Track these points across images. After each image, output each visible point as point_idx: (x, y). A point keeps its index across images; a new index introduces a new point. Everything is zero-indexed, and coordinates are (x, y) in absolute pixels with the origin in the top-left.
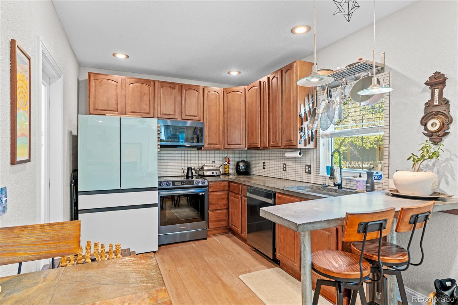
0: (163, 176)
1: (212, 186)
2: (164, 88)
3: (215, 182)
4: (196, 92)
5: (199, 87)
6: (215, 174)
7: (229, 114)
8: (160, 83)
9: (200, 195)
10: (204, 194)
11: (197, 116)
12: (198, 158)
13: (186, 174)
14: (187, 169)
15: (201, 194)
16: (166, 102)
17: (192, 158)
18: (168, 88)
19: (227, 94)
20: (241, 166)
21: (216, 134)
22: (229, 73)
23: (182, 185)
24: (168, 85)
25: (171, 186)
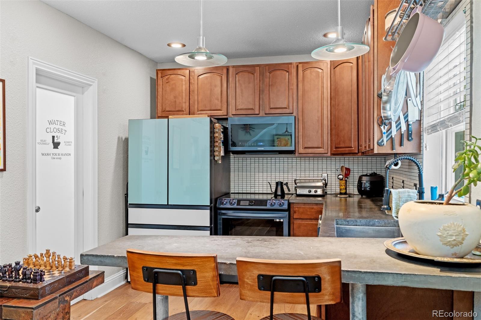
0: (249, 192)
1: (298, 211)
2: (240, 74)
3: (304, 206)
4: (285, 72)
5: (290, 66)
6: (313, 193)
7: (336, 100)
8: (234, 69)
9: (276, 222)
10: (282, 220)
11: (288, 108)
12: (300, 169)
13: (274, 190)
14: (275, 184)
15: (278, 220)
16: (242, 93)
17: (291, 169)
18: (245, 73)
19: (334, 69)
20: (364, 183)
21: (318, 132)
22: (325, 35)
23: (250, 205)
24: (245, 69)
25: (235, 206)
